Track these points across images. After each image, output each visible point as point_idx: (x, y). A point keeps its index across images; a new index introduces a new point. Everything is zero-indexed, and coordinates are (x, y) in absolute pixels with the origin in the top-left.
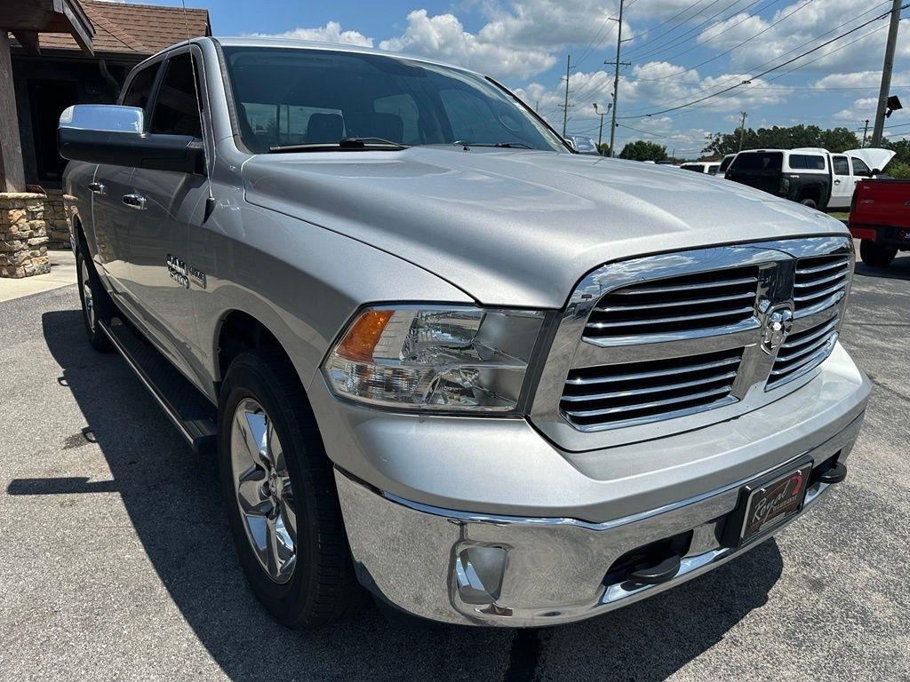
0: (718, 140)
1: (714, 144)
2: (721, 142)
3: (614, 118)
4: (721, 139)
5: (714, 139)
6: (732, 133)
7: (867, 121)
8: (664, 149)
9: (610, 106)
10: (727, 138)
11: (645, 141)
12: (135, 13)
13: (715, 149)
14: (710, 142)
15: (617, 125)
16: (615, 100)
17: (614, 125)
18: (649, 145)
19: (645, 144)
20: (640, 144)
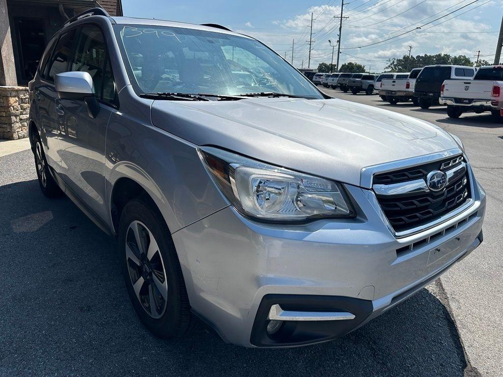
0: (394, 62)
1: (391, 64)
3: (339, 48)
4: (395, 61)
5: (392, 62)
6: (402, 58)
7: (479, 51)
8: (364, 67)
9: (337, 42)
10: (399, 61)
11: (353, 62)
14: (389, 64)
15: (341, 53)
16: (340, 38)
17: (339, 52)
18: (356, 65)
19: (353, 64)
20: (350, 64)
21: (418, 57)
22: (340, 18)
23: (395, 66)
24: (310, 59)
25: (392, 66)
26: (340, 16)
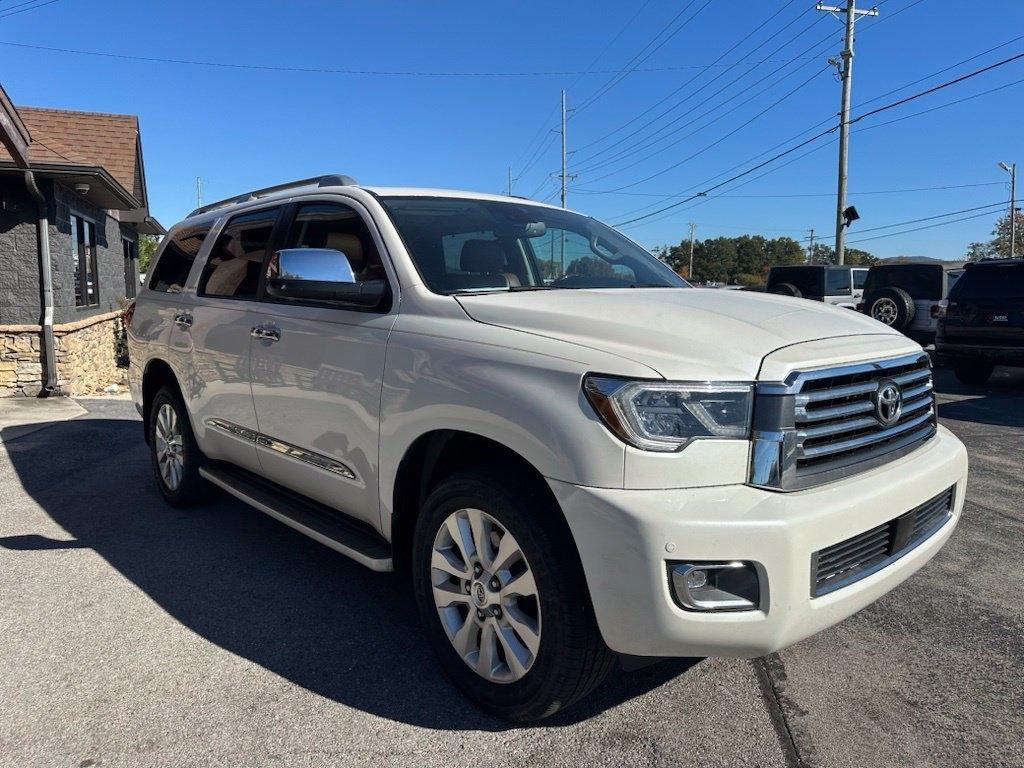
0: (665, 252)
2: (668, 254)
4: (668, 251)
7: (813, 231)
10: (674, 250)
12: (47, 118)
21: (708, 241)
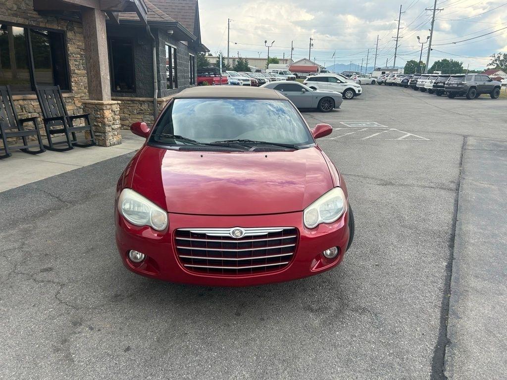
0: (499, 57)
1: (496, 60)
2: (502, 58)
3: (430, 45)
5: (496, 56)
8: (461, 64)
9: (428, 38)
11: (448, 59)
13: (497, 64)
14: (493, 59)
15: (432, 50)
16: (431, 34)
17: (430, 49)
18: (452, 61)
19: (448, 61)
20: (445, 61)
22: (433, 11)
23: (501, 61)
24: (395, 57)
25: (498, 62)
26: (433, 8)
